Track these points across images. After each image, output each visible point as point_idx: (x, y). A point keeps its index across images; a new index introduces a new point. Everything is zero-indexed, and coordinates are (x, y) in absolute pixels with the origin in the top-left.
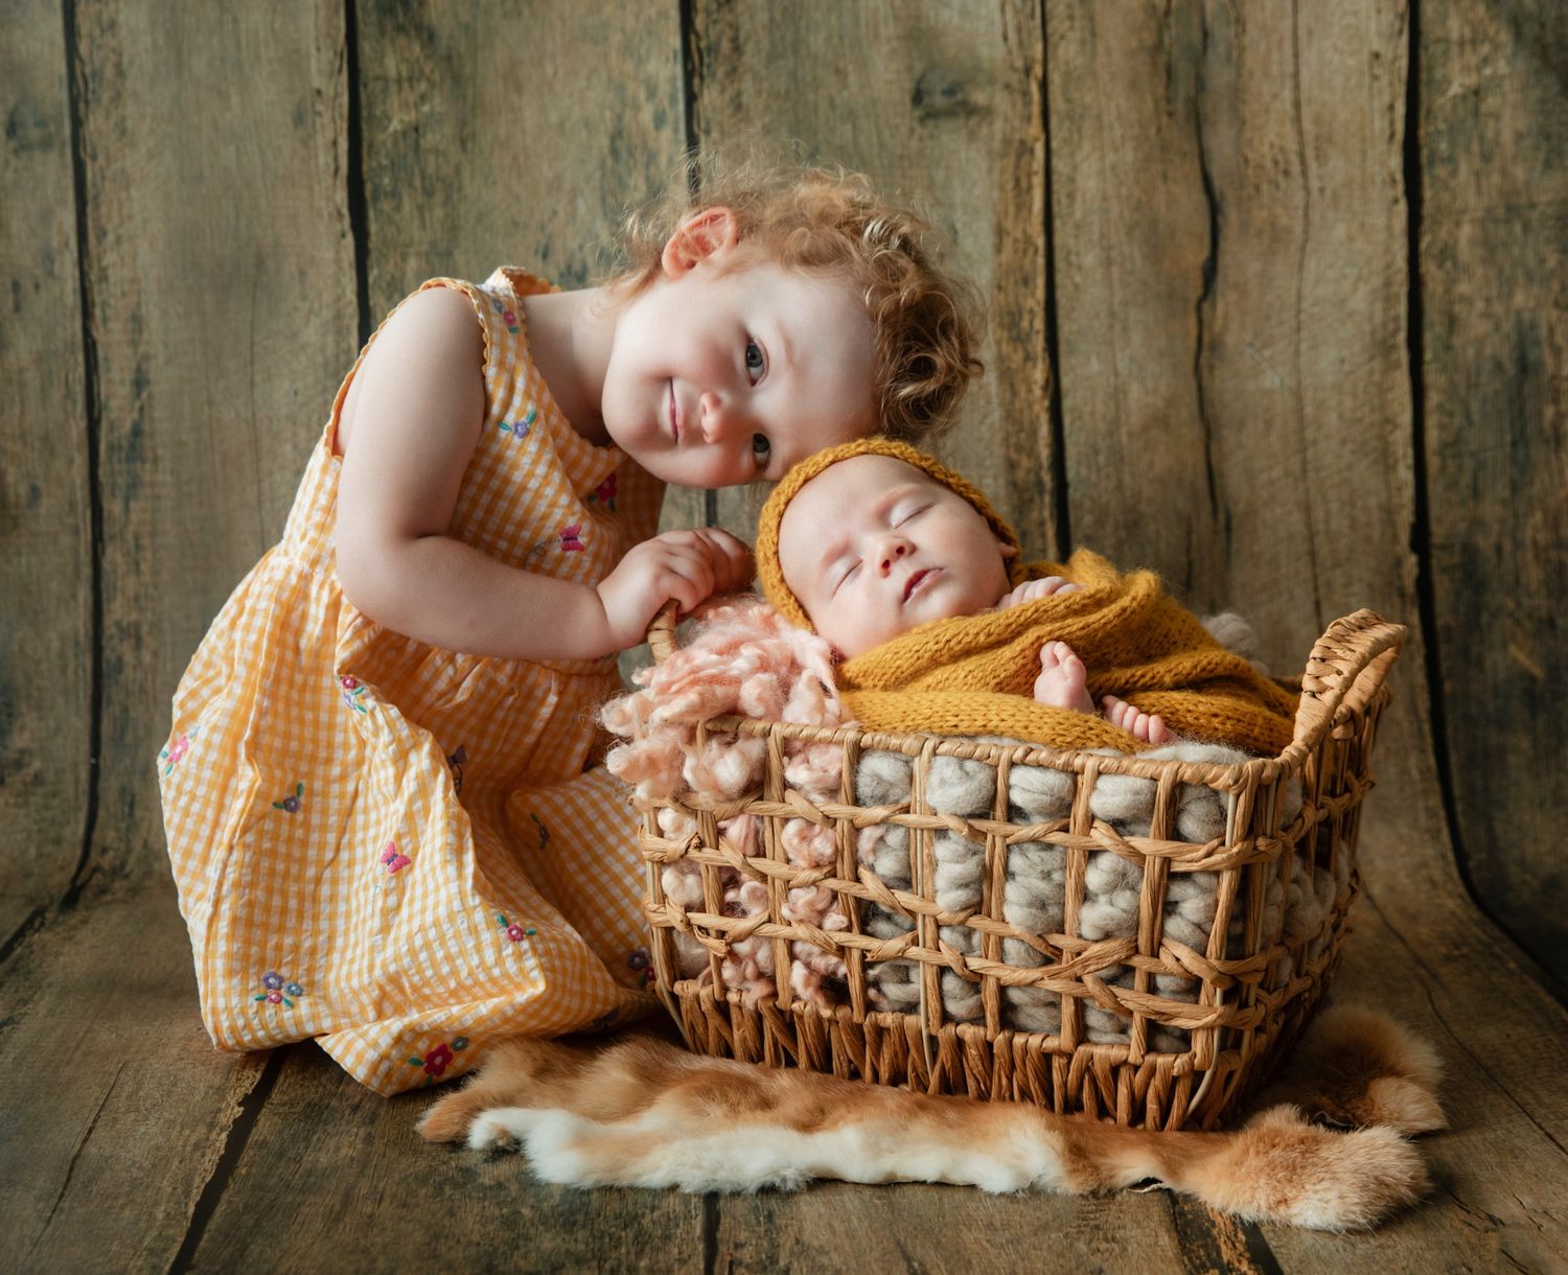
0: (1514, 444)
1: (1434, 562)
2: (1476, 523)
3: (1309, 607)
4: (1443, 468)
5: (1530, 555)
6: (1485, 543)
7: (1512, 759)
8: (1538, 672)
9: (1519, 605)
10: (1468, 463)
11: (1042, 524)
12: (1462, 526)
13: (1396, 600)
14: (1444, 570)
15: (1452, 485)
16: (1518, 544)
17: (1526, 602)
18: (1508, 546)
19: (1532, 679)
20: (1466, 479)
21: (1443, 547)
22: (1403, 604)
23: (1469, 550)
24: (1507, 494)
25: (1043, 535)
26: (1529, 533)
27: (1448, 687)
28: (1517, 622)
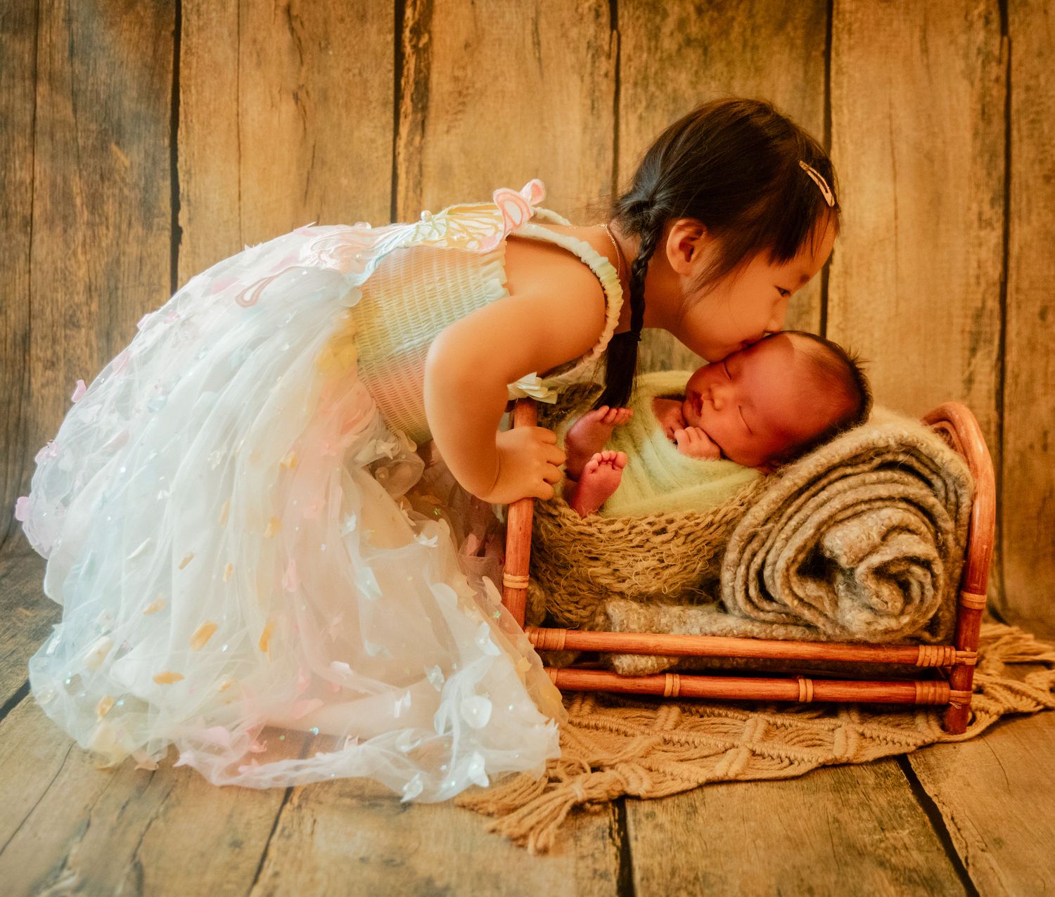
0: (117, 288)
1: (170, 220)
2: (142, 242)
3: (244, 198)
4: (160, 277)
5: (111, 221)
6: (138, 229)
7: (134, 94)
8: (114, 147)
9: (121, 190)
10: (144, 279)
12: (151, 241)
13: (192, 198)
14: (164, 215)
15: (155, 267)
16: (118, 227)
17: (117, 191)
18: (124, 227)
19: (118, 143)
20: (146, 270)
21: (163, 229)
22: (188, 196)
23: (148, 225)
24: (122, 259)
26: (110, 234)
27: (167, 142)
28: (123, 180)
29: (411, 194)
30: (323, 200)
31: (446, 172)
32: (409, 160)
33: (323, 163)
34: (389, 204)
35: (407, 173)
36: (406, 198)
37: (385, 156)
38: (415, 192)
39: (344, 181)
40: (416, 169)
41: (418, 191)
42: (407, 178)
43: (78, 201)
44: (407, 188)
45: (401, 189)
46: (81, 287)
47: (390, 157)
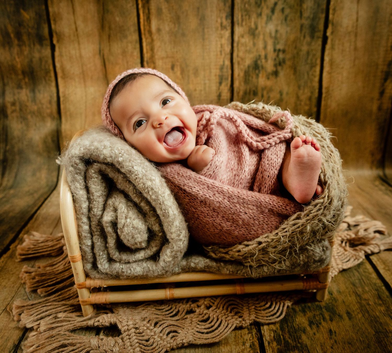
0: (33, 72)
1: (49, 42)
2: (40, 52)
3: (79, 29)
4: (49, 66)
5: (26, 43)
6: (38, 47)
8: (22, 11)
9: (28, 30)
10: (43, 68)
11: (147, 52)
12: (43, 51)
13: (58, 32)
14: (47, 40)
15: (46, 62)
16: (30, 46)
17: (26, 31)
18: (32, 45)
19: (24, 9)
20: (43, 63)
21: (47, 45)
22: (56, 31)
23: (41, 44)
24: (33, 59)
25: (147, 49)
26: (27, 49)
27: (44, 7)
28: (28, 25)
29: (146, 23)
30: (110, 28)
31: (159, 11)
32: (143, 7)
33: (108, 11)
34: (137, 28)
35: (143, 13)
36: (144, 25)
37: (133, 5)
38: (147, 21)
39: (117, 19)
40: (147, 11)
41: (149, 21)
42: (144, 16)
43: (12, 36)
44: (144, 20)
45: (142, 21)
46: (20, 72)
47: (135, 6)
